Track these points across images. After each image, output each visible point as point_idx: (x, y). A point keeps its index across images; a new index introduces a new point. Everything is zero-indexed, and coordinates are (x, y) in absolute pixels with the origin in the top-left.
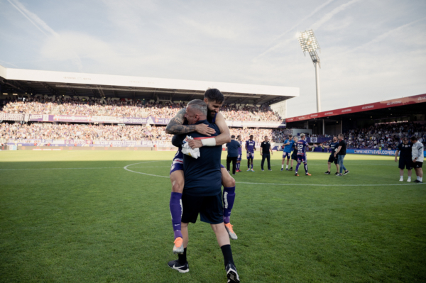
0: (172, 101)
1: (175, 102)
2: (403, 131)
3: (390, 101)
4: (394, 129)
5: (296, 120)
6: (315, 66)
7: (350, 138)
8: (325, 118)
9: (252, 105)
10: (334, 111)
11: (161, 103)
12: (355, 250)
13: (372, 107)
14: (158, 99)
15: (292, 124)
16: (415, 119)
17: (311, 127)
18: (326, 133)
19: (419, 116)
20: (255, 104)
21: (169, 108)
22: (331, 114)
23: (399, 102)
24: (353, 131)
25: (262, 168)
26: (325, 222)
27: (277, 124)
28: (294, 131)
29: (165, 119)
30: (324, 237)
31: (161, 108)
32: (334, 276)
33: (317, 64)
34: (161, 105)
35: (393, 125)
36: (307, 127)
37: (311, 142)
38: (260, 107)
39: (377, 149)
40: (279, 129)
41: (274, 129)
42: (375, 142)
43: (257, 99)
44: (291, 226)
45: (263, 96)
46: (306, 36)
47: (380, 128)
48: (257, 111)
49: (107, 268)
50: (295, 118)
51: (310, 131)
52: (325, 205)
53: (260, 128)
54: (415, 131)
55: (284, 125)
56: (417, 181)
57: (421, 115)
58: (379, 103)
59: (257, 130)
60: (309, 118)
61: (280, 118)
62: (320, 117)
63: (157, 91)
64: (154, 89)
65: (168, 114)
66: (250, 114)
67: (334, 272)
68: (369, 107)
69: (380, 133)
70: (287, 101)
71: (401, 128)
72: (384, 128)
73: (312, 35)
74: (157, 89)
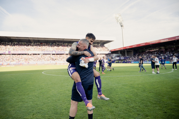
0: (63, 44)
1: (65, 44)
2: (156, 54)
3: (151, 42)
4: (153, 53)
5: (115, 50)
6: (122, 28)
7: (136, 57)
8: (126, 49)
9: (97, 45)
10: (130, 46)
11: (58, 44)
12: (127, 99)
13: (144, 44)
14: (57, 43)
15: (113, 52)
16: (161, 49)
17: (121, 53)
18: (127, 55)
19: (162, 47)
20: (98, 44)
21: (62, 46)
22: (129, 48)
23: (154, 42)
24: (137, 54)
25: (100, 71)
26: (119, 90)
27: (108, 52)
28: (114, 55)
29: (60, 52)
30: (117, 95)
31: (59, 46)
32: (117, 107)
33: (123, 27)
34: (58, 45)
35: (153, 52)
36: (119, 53)
37: (121, 59)
38: (100, 45)
39: (147, 61)
40: (108, 54)
41: (106, 54)
42: (146, 58)
43: (99, 42)
44: (106, 92)
45: (101, 41)
46: (118, 16)
47: (148, 53)
48: (99, 47)
49: (33, 110)
50: (114, 49)
51: (121, 55)
52: (120, 83)
53: (101, 54)
54: (161, 53)
55: (110, 53)
56: (157, 73)
57: (163, 47)
58: (147, 43)
59: (99, 55)
60: (120, 49)
61: (108, 50)
62: (124, 49)
63: (56, 40)
64: (55, 39)
65: (61, 49)
66: (96, 48)
67: (117, 106)
68: (143, 44)
69: (148, 54)
70: (111, 42)
71: (156, 53)
72: (149, 52)
73: (120, 16)
74: (56, 39)
